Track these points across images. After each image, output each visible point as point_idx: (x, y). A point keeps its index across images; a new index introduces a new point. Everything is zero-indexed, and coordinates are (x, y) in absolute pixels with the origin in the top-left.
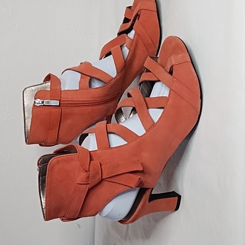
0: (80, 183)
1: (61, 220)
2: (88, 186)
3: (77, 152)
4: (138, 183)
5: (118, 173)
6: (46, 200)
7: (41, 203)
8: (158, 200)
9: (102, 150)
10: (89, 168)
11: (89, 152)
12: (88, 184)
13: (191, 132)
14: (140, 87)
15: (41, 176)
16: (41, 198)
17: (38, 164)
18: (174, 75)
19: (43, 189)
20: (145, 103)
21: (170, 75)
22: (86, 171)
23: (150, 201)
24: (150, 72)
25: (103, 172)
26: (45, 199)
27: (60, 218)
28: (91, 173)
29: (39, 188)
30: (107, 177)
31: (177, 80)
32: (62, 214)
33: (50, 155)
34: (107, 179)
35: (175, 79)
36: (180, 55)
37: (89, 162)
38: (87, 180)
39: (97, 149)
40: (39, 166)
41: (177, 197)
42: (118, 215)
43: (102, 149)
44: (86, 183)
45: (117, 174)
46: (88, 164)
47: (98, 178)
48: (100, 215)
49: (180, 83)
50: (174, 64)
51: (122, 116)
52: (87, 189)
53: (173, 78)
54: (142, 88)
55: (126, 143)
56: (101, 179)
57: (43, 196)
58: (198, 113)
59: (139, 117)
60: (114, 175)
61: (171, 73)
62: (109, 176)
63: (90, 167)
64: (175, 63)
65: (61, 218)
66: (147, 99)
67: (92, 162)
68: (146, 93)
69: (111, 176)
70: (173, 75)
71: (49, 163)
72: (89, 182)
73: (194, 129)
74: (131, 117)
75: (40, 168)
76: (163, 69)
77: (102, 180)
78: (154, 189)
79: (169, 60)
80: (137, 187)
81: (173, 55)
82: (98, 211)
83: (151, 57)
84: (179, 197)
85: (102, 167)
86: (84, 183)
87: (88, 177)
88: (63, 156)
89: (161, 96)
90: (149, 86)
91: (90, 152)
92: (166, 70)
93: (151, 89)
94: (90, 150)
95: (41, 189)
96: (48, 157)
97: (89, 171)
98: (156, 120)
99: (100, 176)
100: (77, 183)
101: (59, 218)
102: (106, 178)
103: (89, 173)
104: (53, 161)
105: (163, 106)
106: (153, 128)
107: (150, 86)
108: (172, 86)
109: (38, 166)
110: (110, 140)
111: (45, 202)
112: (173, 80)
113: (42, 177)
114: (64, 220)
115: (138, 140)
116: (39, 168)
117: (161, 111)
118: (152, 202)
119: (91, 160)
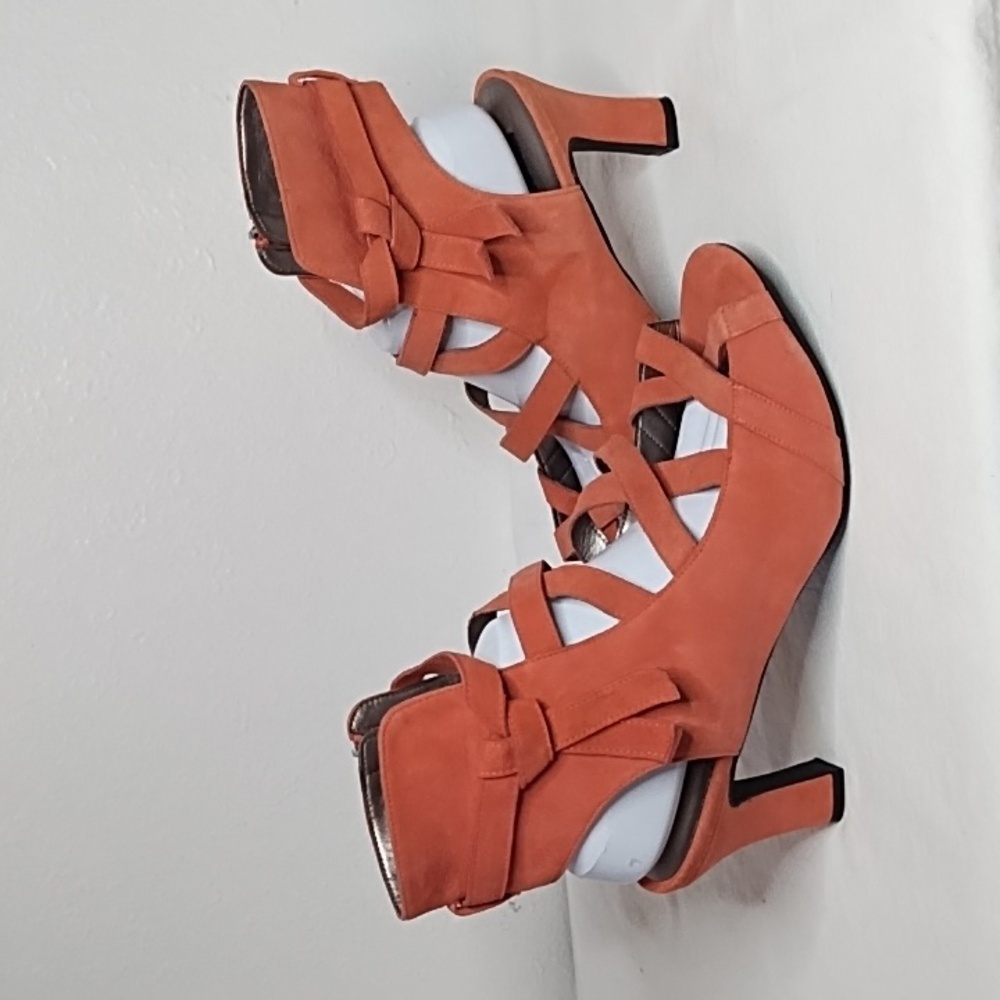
0: (488, 775)
1: (453, 914)
2: (516, 780)
3: (459, 681)
4: (675, 742)
5: (604, 724)
6: (395, 850)
7: (380, 860)
8: (764, 796)
9: (539, 659)
10: (507, 725)
11: (498, 676)
12: (515, 774)
13: (830, 551)
14: (637, 432)
15: (366, 772)
16: (375, 844)
17: (351, 731)
18: (734, 374)
19: (379, 815)
20: (656, 481)
21: (722, 376)
22: (502, 737)
23: (735, 801)
24: (661, 374)
25: (556, 730)
26: (390, 846)
27: (449, 906)
28: (518, 740)
29: (368, 813)
30: (571, 741)
31: (746, 386)
32: (453, 890)
33: (382, 696)
34: (572, 750)
35: (740, 384)
36: (742, 305)
37: (502, 708)
38: (508, 765)
39: (521, 658)
40: (357, 737)
41: (829, 778)
42: (628, 861)
43: (538, 655)
44: (508, 772)
45: (599, 727)
46: (502, 715)
47: (541, 751)
48: (572, 871)
49: (759, 396)
50: (727, 338)
51: (597, 539)
52: (516, 793)
53: (733, 384)
54: (643, 432)
55: (615, 622)
56: (551, 753)
57: (382, 838)
58: (839, 482)
59: (645, 530)
60: (593, 730)
61: (723, 368)
62: (577, 739)
63: (510, 721)
64: (730, 332)
65: (453, 906)
66: (663, 466)
67: (513, 705)
68: (661, 446)
69: (582, 736)
70: (730, 373)
71: (381, 728)
72: (515, 770)
73: (837, 539)
74: (628, 531)
75: (359, 747)
76: (697, 358)
77: (557, 755)
78: (740, 760)
79: (711, 327)
80: (675, 760)
81: (721, 309)
82: (564, 859)
83: (652, 326)
84: (838, 774)
85: (548, 712)
86: (501, 774)
87: (509, 754)
88: (420, 700)
89: (709, 448)
90: (666, 422)
91: (500, 672)
92: (708, 361)
93: (675, 429)
94: (502, 664)
95: (372, 814)
96: (379, 703)
97: (509, 735)
98: (700, 531)
99: (549, 745)
100: (479, 778)
101: (445, 908)
102: (568, 748)
103: (509, 739)
104: (390, 719)
105: (717, 482)
106: (694, 560)
107: (670, 422)
108: (733, 412)
109: (352, 739)
110: (559, 621)
111: (392, 855)
112: (734, 390)
113: (370, 773)
114: (461, 911)
115: (652, 607)
116: (357, 743)
117: (715, 495)
118: (744, 806)
119: (509, 697)
